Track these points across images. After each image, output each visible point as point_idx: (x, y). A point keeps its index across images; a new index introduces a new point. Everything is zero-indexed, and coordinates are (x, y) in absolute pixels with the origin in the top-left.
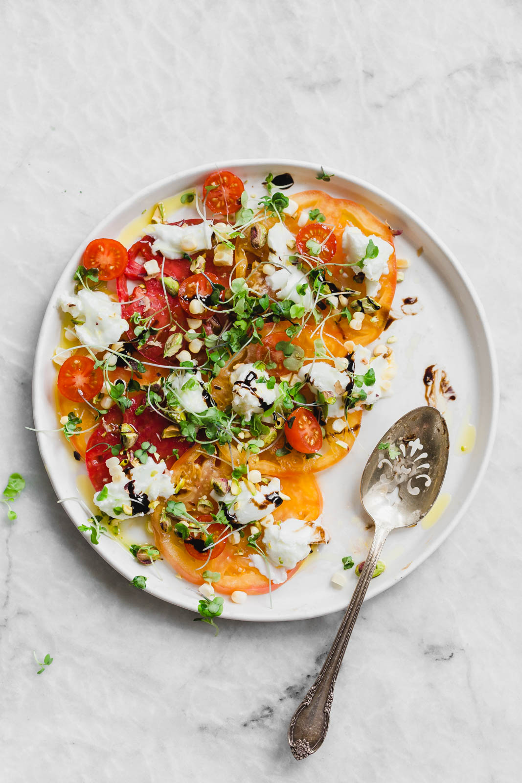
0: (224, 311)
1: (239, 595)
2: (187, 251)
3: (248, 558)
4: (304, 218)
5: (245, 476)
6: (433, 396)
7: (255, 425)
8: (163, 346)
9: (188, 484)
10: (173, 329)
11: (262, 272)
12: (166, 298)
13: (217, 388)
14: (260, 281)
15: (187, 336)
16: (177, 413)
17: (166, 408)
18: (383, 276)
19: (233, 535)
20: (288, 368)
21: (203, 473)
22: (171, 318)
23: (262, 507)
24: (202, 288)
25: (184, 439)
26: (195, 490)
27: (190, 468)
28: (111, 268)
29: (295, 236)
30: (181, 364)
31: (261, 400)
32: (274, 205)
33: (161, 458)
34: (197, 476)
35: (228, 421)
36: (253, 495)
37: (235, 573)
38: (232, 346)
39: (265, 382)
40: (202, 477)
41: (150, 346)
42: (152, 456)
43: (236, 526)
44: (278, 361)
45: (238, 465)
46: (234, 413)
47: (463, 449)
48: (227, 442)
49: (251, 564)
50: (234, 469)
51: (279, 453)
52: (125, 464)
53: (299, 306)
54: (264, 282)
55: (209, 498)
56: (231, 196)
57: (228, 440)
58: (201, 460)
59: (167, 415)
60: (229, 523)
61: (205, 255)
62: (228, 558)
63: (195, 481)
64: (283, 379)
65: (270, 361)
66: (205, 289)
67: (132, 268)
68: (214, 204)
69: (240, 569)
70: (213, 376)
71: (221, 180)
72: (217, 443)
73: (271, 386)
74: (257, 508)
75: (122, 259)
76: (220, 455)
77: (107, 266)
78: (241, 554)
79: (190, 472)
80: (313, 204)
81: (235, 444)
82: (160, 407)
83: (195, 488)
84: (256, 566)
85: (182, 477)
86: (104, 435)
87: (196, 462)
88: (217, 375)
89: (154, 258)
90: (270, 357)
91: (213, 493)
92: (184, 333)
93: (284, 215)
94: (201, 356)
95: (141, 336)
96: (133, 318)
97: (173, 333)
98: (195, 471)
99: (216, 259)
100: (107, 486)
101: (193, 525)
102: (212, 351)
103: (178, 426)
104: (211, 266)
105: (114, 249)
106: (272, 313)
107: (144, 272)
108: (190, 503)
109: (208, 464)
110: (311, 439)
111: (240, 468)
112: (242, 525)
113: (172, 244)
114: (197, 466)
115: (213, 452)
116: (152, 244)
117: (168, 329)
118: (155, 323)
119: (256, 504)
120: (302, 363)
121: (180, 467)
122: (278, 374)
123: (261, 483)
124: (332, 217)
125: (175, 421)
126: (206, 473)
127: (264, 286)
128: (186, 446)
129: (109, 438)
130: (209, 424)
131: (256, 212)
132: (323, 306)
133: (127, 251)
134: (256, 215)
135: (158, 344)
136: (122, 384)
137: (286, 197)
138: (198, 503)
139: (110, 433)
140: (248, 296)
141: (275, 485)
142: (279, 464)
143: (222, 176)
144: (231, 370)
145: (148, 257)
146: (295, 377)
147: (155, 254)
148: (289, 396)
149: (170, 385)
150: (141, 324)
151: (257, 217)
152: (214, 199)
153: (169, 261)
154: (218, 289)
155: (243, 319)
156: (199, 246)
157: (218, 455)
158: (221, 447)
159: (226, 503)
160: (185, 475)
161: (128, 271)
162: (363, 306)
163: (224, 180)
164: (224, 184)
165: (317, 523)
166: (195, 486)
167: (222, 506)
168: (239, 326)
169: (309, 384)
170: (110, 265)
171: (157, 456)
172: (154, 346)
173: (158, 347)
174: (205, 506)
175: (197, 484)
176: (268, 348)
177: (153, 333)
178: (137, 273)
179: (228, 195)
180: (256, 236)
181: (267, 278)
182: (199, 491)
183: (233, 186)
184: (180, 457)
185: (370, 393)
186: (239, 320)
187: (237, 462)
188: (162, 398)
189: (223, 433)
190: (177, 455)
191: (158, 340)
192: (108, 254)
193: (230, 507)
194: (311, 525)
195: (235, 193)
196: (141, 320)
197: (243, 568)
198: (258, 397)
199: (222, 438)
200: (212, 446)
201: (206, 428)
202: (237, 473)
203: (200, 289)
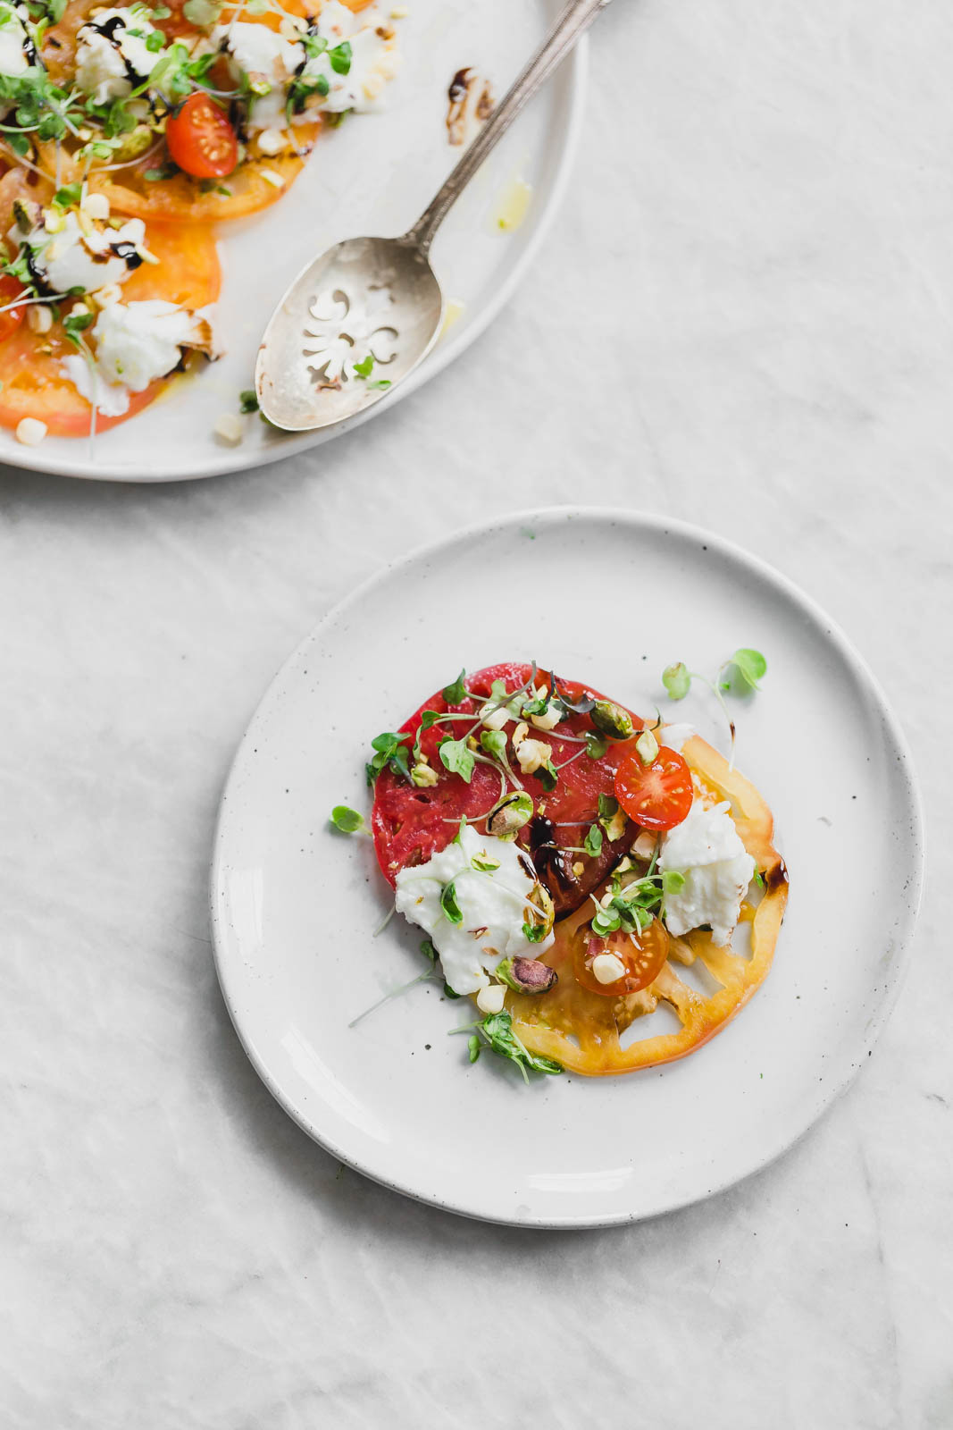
1: (32, 428)
3: (60, 361)
5: (78, 204)
6: (460, 122)
7: (111, 116)
13: (53, 43)
19: (36, 310)
20: (190, 20)
23: (99, 259)
31: (128, 64)
35: (62, 101)
36: (86, 235)
37: (30, 384)
39: (144, 38)
43: (44, 289)
44: (175, 5)
45: (68, 183)
46: (76, 91)
47: (502, 225)
48: (54, 136)
49: (63, 374)
50: (58, 189)
51: (152, 176)
57: (57, 135)
58: (2, 170)
60: (32, 283)
62: (23, 357)
64: (177, 40)
65: (160, 4)
69: (42, 381)
70: (49, 15)
72: (34, 135)
73: (152, 47)
74: (88, 258)
76: (39, 163)
78: (47, 349)
81: (69, 145)
84: (72, 377)
91: (14, 231)
109: (12, 177)
110: (212, 149)
111: (70, 188)
112: (53, 293)
115: (23, 149)
119: (88, 250)
120: (218, 12)
122: (172, 30)
123: (106, 224)
126: (6, 192)
130: (27, 97)
141: (134, 231)
142: (147, 197)
146: (204, 42)
148: (184, 73)
157: (34, 162)
158: (41, 144)
159: (33, 247)
165: (203, 313)
167: (24, 250)
169: (226, 55)
185: (339, 88)
187: (67, 178)
193: (39, 254)
194: (191, 313)
197: (50, 380)
198: (123, 57)
199: (45, 124)
200: (24, 139)
201: (18, 105)
202: (64, 197)
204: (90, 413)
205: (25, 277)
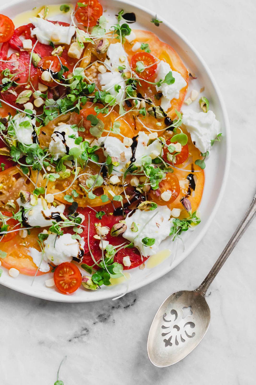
0: (63, 85)
1: (14, 272)
2: (54, 40)
3: (28, 249)
4: (137, 46)
5: (43, 195)
7: (58, 165)
8: (18, 96)
9: (4, 189)
10: (28, 87)
11: (97, 70)
12: (30, 66)
13: (43, 133)
14: (95, 75)
15: (35, 93)
16: (12, 140)
17: (7, 135)
18: (174, 99)
19: (22, 231)
20: (91, 133)
21: (16, 185)
22: (29, 79)
23: (48, 219)
24: (55, 66)
25: (11, 159)
26: (8, 194)
27: (9, 179)
28: (1, 35)
29: (128, 55)
30: (25, 110)
31: (67, 148)
32: (120, 31)
34: (12, 186)
35: (43, 156)
36: (44, 209)
38: (62, 109)
39: (74, 139)
40: (15, 187)
41: (9, 93)
43: (26, 225)
44: (87, 128)
45: (39, 187)
46: (48, 153)
48: (38, 169)
49: (28, 254)
50: (35, 188)
53: (113, 96)
54: (96, 77)
55: (15, 203)
56: (93, 15)
57: (39, 169)
58: (18, 176)
59: (5, 140)
60: (22, 222)
61: (64, 47)
62: (15, 245)
63: (9, 188)
64: (86, 140)
65: (82, 126)
66: (56, 67)
67: (14, 41)
68: (80, 17)
69: (21, 255)
70: (43, 124)
71: (90, 3)
72: (31, 168)
73: (77, 142)
74: (44, 218)
75: (10, 31)
76: (31, 177)
78: (24, 245)
79: (8, 181)
80: (146, 40)
81: (42, 173)
82: (2, 134)
83: (8, 193)
84: (32, 256)
85: (2, 183)
87: (14, 176)
88: (46, 124)
89: (31, 39)
90: (82, 124)
91: (19, 200)
92: (34, 92)
93: (125, 40)
94: (40, 110)
95: (6, 85)
96: (4, 71)
97: (26, 89)
98: (12, 182)
99: (70, 51)
102: (48, 108)
103: (10, 149)
104: (65, 55)
105: (7, 23)
106: (94, 97)
107: (22, 46)
108: (2, 202)
109: (21, 180)
111: (41, 189)
112: (30, 226)
113: (46, 34)
114: (14, 179)
115: (26, 173)
116: (33, 29)
117: (24, 86)
118: (18, 80)
119: (44, 215)
120: (101, 133)
121: (3, 176)
122: (85, 136)
123: (52, 204)
124: (155, 53)
125: (9, 144)
126: (18, 186)
127: (96, 79)
128: (12, 164)
130: (31, 153)
131: (107, 31)
132: (129, 104)
133: (15, 29)
134: (107, 34)
135: (14, 93)
137: (130, 29)
138: (7, 203)
140: (82, 81)
141: (61, 208)
144: (57, 125)
145: (28, 37)
146: (95, 141)
147: (32, 37)
148: (86, 152)
149: (14, 121)
150: (8, 77)
151: (107, 35)
152: (81, 14)
153: (40, 44)
154: (64, 69)
155: (74, 94)
156: (62, 40)
157: (29, 177)
158: (33, 171)
159: (25, 208)
160: (4, 182)
161: (12, 42)
162: (156, 111)
163: (91, 3)
164: (90, 6)
167: (21, 209)
168: (70, 98)
169: (103, 148)
170: (1, 33)
172: (12, 94)
173: (15, 95)
174: (10, 206)
175: (10, 190)
176: (82, 117)
177: (14, 85)
178: (17, 45)
179: (91, 14)
180: (101, 45)
181: (99, 75)
182: (10, 195)
183: (96, 9)
184: (5, 170)
186: (71, 94)
187: (39, 185)
188: (6, 129)
189: (37, 163)
190: (3, 168)
191: (16, 91)
192: (2, 26)
193: (27, 212)
195: (96, 14)
196: (9, 74)
197: (23, 255)
198: (66, 146)
199: (35, 165)
200: (27, 168)
201: (27, 156)
203: (53, 66)
204: (37, 270)
205: (20, 220)
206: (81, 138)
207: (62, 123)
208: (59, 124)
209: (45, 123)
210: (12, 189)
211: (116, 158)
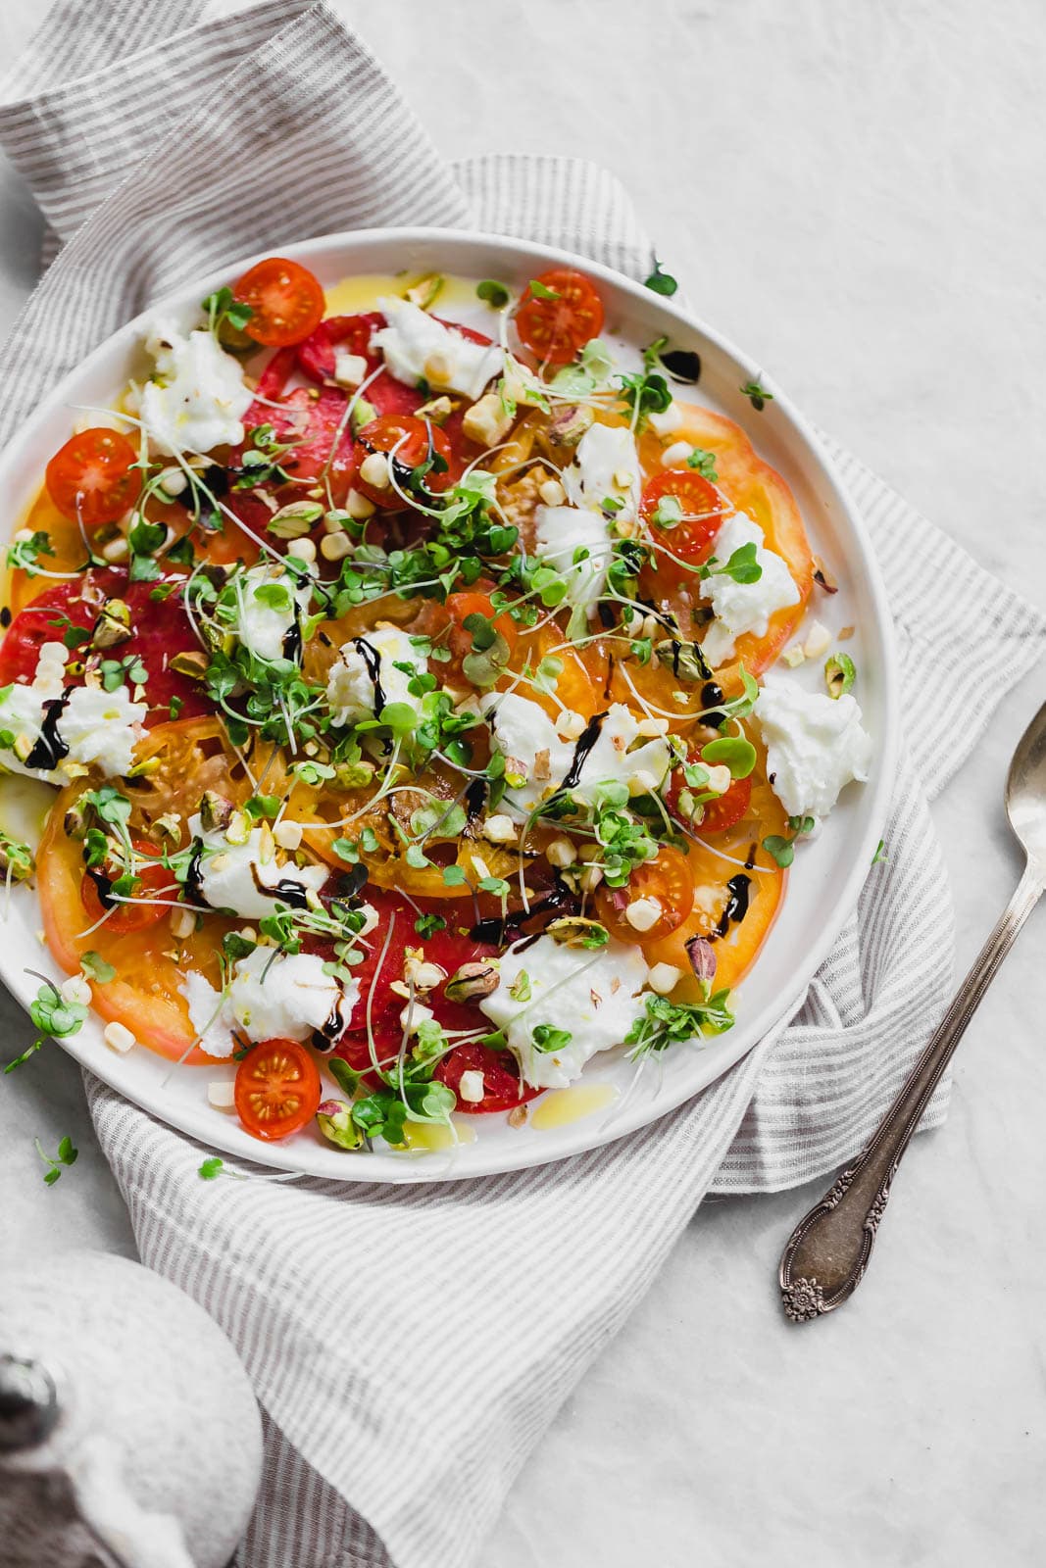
0: (419, 507)
1: (120, 1034)
2: (433, 377)
3: (183, 975)
4: (680, 451)
5: (271, 823)
7: (342, 741)
8: (277, 511)
9: (161, 775)
10: (315, 493)
11: (538, 491)
12: (340, 432)
13: (323, 639)
14: (527, 505)
15: (330, 515)
16: (220, 633)
17: (210, 617)
18: (749, 635)
19: (181, 910)
20: (467, 673)
21: (200, 772)
22: (324, 471)
23: (264, 893)
24: (412, 448)
25: (205, 692)
26: (168, 795)
27: (183, 747)
28: (278, 321)
29: (644, 474)
30: (287, 557)
32: (639, 396)
33: (142, 700)
34: (187, 771)
35: (302, 706)
36: (262, 861)
37: (142, 986)
39: (410, 675)
40: (196, 777)
41: (255, 498)
42: (132, 686)
43: (196, 896)
44: (457, 653)
45: (266, 793)
46: (321, 699)
48: (276, 739)
49: (181, 988)
50: (254, 795)
52: (74, 672)
53: (559, 577)
54: (531, 512)
55: (183, 824)
56: (570, 330)
57: (279, 739)
58: (211, 748)
59: (202, 628)
60: (185, 884)
61: (456, 402)
62: (149, 953)
63: (176, 778)
64: (446, 689)
65: (445, 644)
66: (415, 453)
67: (315, 352)
68: (531, 326)
69: (157, 986)
70: (330, 611)
71: (569, 290)
72: (257, 730)
73: (417, 689)
74: (254, 887)
75: (306, 318)
76: (251, 759)
77: (274, 315)
78: (175, 957)
79: (177, 754)
80: (714, 443)
81: (287, 756)
82: (200, 610)
83: (170, 791)
84: (189, 996)
85: (158, 755)
86: (72, 600)
87: (201, 744)
88: (337, 615)
89: (369, 359)
90: (447, 638)
91: (194, 820)
92: (328, 509)
93: (644, 424)
94: (330, 569)
95: (250, 471)
96: (258, 430)
97: (310, 499)
98: (189, 760)
99: (471, 417)
100: (16, 687)
101: (119, 849)
102: (356, 569)
103: (209, 658)
104: (451, 424)
105: (306, 293)
106: (505, 569)
107: (331, 370)
108: (144, 812)
109: (218, 761)
111: (269, 800)
112: (206, 904)
113: (414, 355)
114: (197, 752)
115: (240, 744)
116: (378, 331)
117: (308, 487)
118: (292, 466)
119: (256, 878)
120: (495, 679)
121: (166, 735)
122: (445, 676)
123: (291, 855)
124: (732, 487)
125: (210, 644)
126: (205, 776)
127: (526, 518)
128: (204, 706)
129: (79, 612)
130: (267, 686)
131: (601, 388)
132: (607, 615)
133: (325, 318)
134: (597, 394)
135: (270, 501)
136: (163, 534)
137: (670, 397)
138: (157, 819)
139: (86, 603)
140: (482, 513)
141: (313, 876)
143: (574, 284)
144: (372, 625)
145: (359, 348)
146: (473, 701)
147: (372, 351)
148: (437, 724)
149: (244, 583)
150: (265, 450)
151: (597, 398)
152: (537, 318)
153: (387, 376)
154: (434, 463)
155: (447, 545)
156: (459, 383)
157: (247, 757)
158: (260, 743)
159: (205, 846)
160: (166, 755)
161: (308, 354)
162: (681, 655)
163: (572, 294)
164: (569, 302)
166: (172, 787)
167: (195, 845)
168: (431, 552)
169: (489, 726)
170: (278, 316)
171: (140, 692)
172: (261, 501)
173: (269, 507)
174: (165, 832)
175: (177, 784)
176: (452, 616)
177: (276, 479)
178: (319, 365)
179: (564, 326)
180: (566, 420)
181: (540, 508)
182: (174, 800)
183: (583, 314)
184: (177, 719)
186: (438, 543)
187: (268, 788)
188: (216, 597)
189: (279, 719)
190: (175, 712)
191: (278, 497)
192: (289, 297)
193: (208, 856)
195: (579, 328)
196: (270, 443)
197: (164, 988)
198: (378, 688)
199: (271, 725)
200: (246, 729)
201: (256, 691)
202: (256, 806)
203: (405, 446)
204: (192, 1042)
205: (182, 875)
206: (432, 679)
207: (388, 624)
208: (378, 624)
209: (336, 609)
210: (184, 782)
211: (521, 764)
